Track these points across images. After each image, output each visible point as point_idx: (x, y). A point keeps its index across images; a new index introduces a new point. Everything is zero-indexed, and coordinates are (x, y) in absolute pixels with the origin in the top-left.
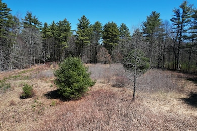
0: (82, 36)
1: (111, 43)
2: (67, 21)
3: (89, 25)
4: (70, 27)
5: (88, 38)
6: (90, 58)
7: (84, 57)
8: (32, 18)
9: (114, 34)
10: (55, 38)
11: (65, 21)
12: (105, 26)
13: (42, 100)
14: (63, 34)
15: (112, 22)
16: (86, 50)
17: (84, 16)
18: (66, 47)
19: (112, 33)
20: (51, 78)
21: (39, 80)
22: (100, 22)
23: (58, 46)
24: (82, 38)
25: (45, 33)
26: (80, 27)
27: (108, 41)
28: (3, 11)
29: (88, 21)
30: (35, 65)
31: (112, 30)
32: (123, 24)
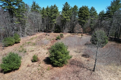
0: (65, 16)
1: (83, 21)
2: (56, 6)
3: (70, 8)
4: (58, 10)
5: (68, 17)
6: (70, 30)
7: (66, 29)
8: (36, 5)
9: (86, 14)
10: (49, 17)
11: (55, 6)
12: (80, 9)
13: (43, 64)
14: (54, 15)
15: (85, 6)
16: (68, 24)
17: (67, 3)
18: (55, 22)
19: (85, 14)
20: (47, 46)
21: (41, 47)
22: (77, 6)
23: (51, 22)
24: (65, 17)
25: (43, 14)
26: (64, 9)
27: (81, 19)
28: (21, 4)
29: (69, 6)
30: (38, 32)
31: (85, 12)
32: (92, 7)
